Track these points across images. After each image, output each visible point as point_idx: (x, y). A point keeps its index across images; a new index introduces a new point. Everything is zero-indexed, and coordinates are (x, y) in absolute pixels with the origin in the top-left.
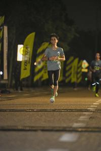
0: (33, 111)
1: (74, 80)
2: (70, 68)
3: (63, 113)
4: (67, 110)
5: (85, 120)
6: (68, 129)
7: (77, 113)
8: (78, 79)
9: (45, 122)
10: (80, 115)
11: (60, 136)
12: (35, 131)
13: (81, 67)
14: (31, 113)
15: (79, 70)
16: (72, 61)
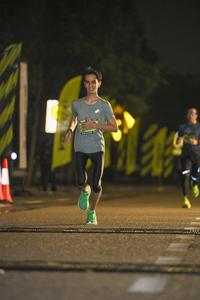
1: (157, 171)
2: (151, 148)
3: (136, 236)
4: (144, 231)
5: (181, 250)
6: (146, 268)
7: (163, 237)
8: (165, 169)
9: (101, 253)
10: (171, 241)
11: (131, 283)
13: (170, 146)
14: (73, 236)
15: (168, 152)
16: (155, 133)
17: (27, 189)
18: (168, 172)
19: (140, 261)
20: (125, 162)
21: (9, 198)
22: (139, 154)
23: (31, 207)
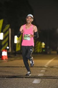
0: (21, 67)
1: (38, 51)
3: (34, 68)
4: (36, 67)
6: (36, 77)
8: (40, 50)
10: (41, 69)
12: (23, 78)
14: (21, 68)
17: (11, 56)
18: (41, 51)
19: (35, 75)
23: (12, 60)
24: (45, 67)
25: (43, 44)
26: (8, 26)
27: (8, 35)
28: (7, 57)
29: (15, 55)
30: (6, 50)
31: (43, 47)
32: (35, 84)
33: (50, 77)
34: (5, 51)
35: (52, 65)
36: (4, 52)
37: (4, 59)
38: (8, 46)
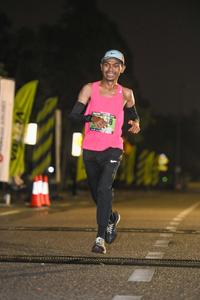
1: (148, 181)
2: (144, 166)
3: (133, 234)
4: (138, 230)
6: (141, 262)
7: (151, 235)
8: (153, 179)
10: (157, 238)
12: (98, 264)
13: (156, 163)
17: (60, 195)
18: (155, 182)
19: (135, 255)
20: (126, 175)
21: (48, 203)
22: (136, 170)
23: (64, 210)
24: (168, 231)
25: (163, 160)
26: (53, 102)
27: (53, 130)
28: (47, 198)
29: (74, 194)
30: (46, 176)
31: (163, 168)
32: (136, 282)
33: (185, 263)
34: (44, 181)
35: (189, 225)
36: (40, 182)
37: (39, 204)
38: (53, 164)
